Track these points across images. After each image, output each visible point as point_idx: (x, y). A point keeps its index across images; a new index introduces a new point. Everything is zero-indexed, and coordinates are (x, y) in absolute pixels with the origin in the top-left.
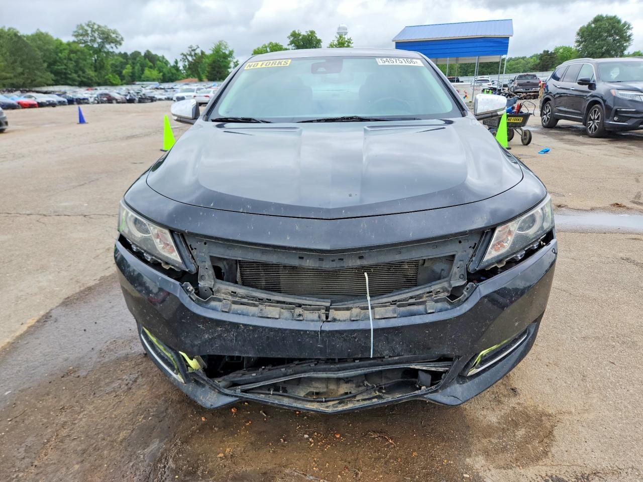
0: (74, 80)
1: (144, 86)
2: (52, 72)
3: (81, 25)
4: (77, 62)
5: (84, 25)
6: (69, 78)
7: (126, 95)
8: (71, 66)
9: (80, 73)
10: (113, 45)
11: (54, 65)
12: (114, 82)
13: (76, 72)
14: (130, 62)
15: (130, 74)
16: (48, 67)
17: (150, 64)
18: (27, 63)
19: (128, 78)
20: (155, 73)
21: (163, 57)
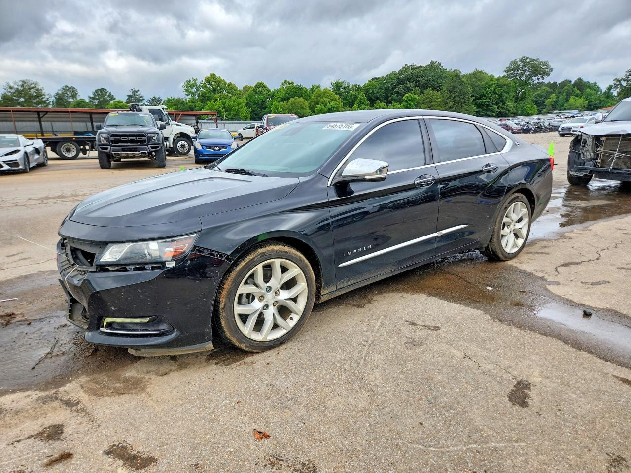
0: (493, 111)
1: (560, 115)
2: (476, 105)
3: (515, 61)
4: (501, 95)
5: (517, 60)
6: (489, 110)
7: (525, 125)
8: (494, 99)
9: (501, 104)
10: (539, 76)
11: (480, 99)
12: (530, 112)
13: (497, 104)
14: (556, 91)
15: (553, 103)
16: (474, 100)
17: (578, 92)
18: (457, 98)
19: (549, 107)
20: (580, 101)
21: (595, 84)
